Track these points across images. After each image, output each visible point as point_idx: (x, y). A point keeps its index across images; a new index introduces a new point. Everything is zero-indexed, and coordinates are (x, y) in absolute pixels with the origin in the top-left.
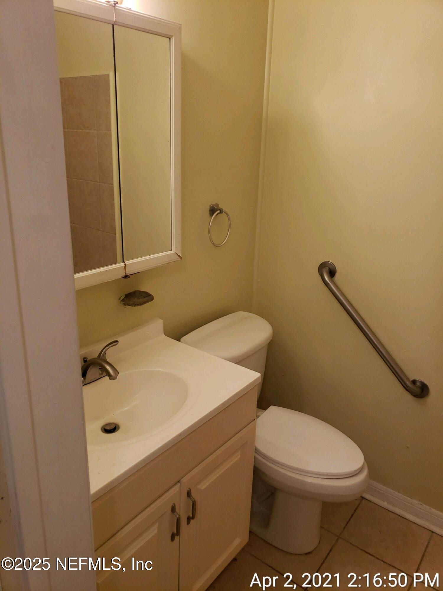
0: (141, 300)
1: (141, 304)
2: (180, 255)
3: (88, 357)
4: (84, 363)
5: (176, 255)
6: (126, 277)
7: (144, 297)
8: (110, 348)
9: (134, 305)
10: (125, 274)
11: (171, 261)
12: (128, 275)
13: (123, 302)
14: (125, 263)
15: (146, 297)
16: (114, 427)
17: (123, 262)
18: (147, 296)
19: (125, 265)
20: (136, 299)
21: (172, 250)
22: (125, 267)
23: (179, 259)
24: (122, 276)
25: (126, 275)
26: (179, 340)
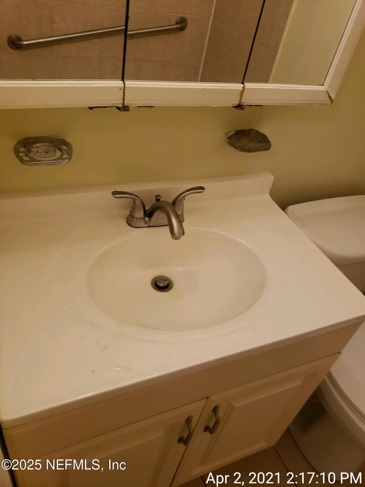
0: (253, 145)
1: (250, 151)
2: (333, 98)
3: (162, 197)
4: (155, 202)
5: (327, 95)
6: (239, 106)
7: (260, 142)
8: (192, 194)
9: (240, 149)
10: (239, 102)
11: (316, 102)
12: (244, 104)
13: (229, 141)
14: (244, 86)
15: (261, 142)
16: (167, 284)
17: (243, 83)
18: (263, 141)
19: (244, 88)
20: (247, 141)
21: (323, 85)
22: (242, 92)
23: (327, 103)
24: (234, 104)
25: (240, 104)
26: (284, 207)
